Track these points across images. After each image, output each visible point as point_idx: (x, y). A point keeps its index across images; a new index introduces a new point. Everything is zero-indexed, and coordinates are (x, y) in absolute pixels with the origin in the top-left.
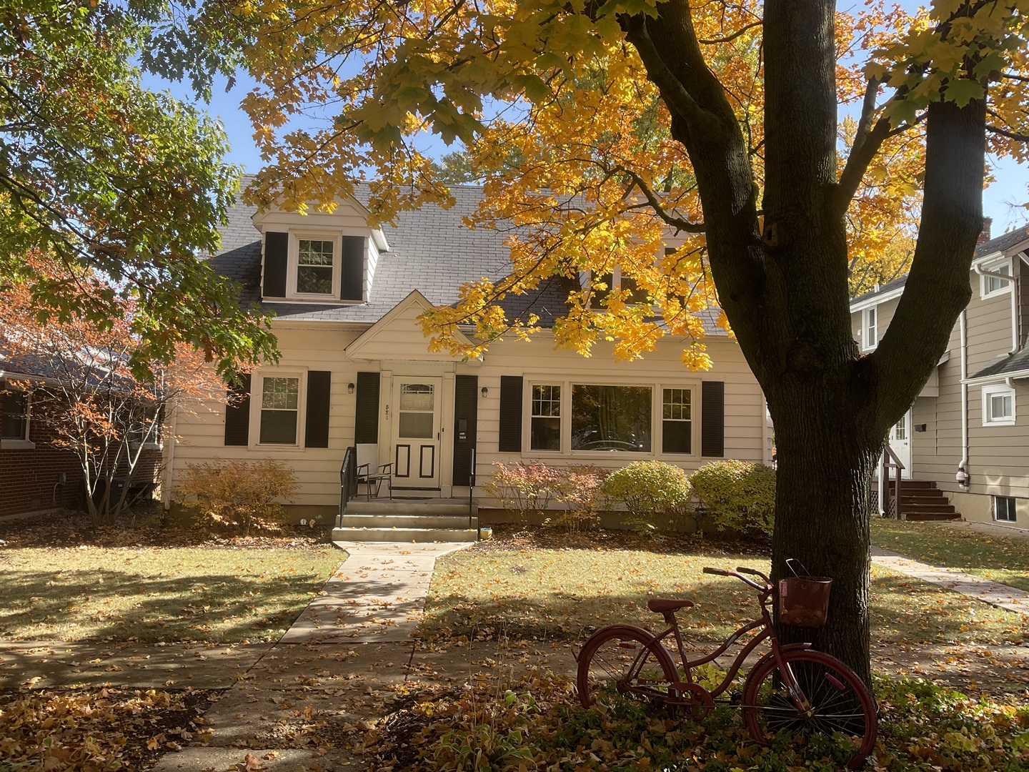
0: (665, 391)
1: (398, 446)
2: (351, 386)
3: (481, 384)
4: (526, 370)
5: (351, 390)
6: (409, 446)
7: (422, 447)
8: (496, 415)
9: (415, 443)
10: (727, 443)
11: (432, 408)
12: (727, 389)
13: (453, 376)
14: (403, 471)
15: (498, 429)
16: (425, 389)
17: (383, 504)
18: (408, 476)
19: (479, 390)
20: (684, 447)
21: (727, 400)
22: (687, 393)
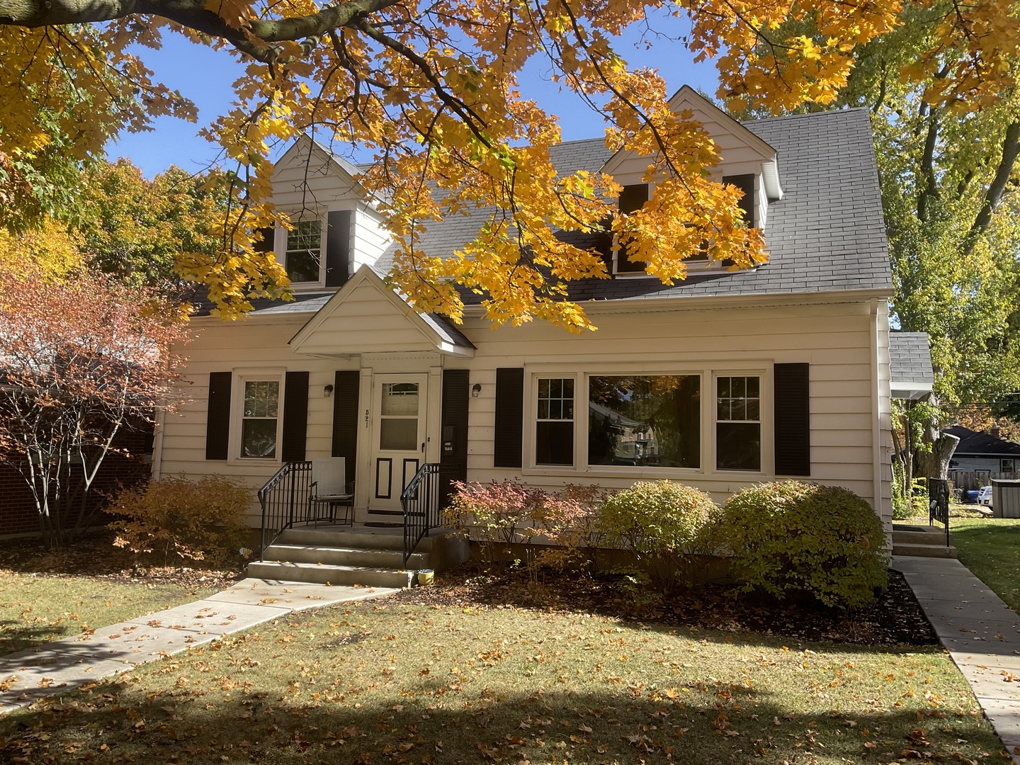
0: (719, 379)
1: (379, 460)
2: (329, 388)
3: (473, 381)
4: (528, 360)
5: (327, 393)
6: (390, 460)
7: (405, 460)
8: (490, 419)
9: (398, 456)
10: (815, 456)
11: (416, 413)
12: (814, 374)
13: (439, 371)
14: (383, 491)
15: (493, 437)
16: (410, 389)
17: (324, 533)
18: (389, 497)
19: (471, 388)
20: (751, 462)
21: (814, 390)
22: (753, 384)
